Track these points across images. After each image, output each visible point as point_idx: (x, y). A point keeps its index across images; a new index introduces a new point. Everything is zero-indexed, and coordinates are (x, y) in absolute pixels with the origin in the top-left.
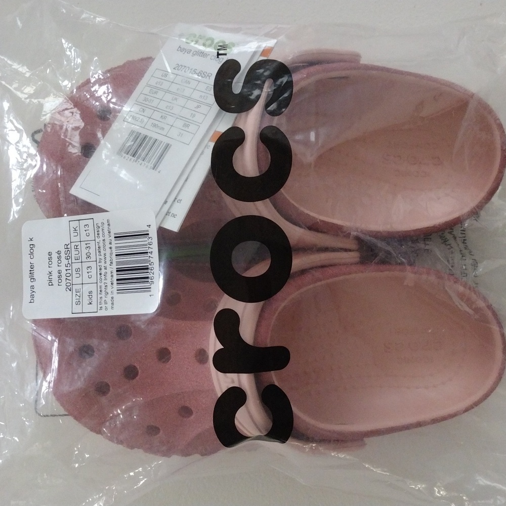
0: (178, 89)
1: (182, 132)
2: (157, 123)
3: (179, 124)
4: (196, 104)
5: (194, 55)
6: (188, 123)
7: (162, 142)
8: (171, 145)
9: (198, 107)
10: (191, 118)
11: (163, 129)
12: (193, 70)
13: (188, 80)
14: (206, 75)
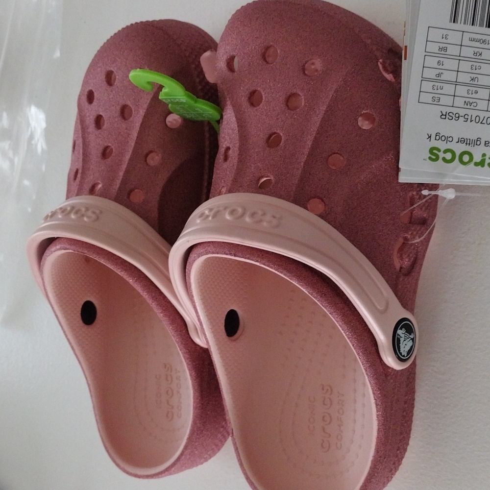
0: (476, 92)
1: (444, 40)
2: (483, 46)
3: (453, 50)
4: (443, 77)
5: (479, 139)
6: (443, 52)
7: (465, 23)
8: (450, 22)
9: (439, 75)
10: (442, 59)
11: (471, 40)
12: (469, 120)
13: (468, 106)
14: (447, 116)
